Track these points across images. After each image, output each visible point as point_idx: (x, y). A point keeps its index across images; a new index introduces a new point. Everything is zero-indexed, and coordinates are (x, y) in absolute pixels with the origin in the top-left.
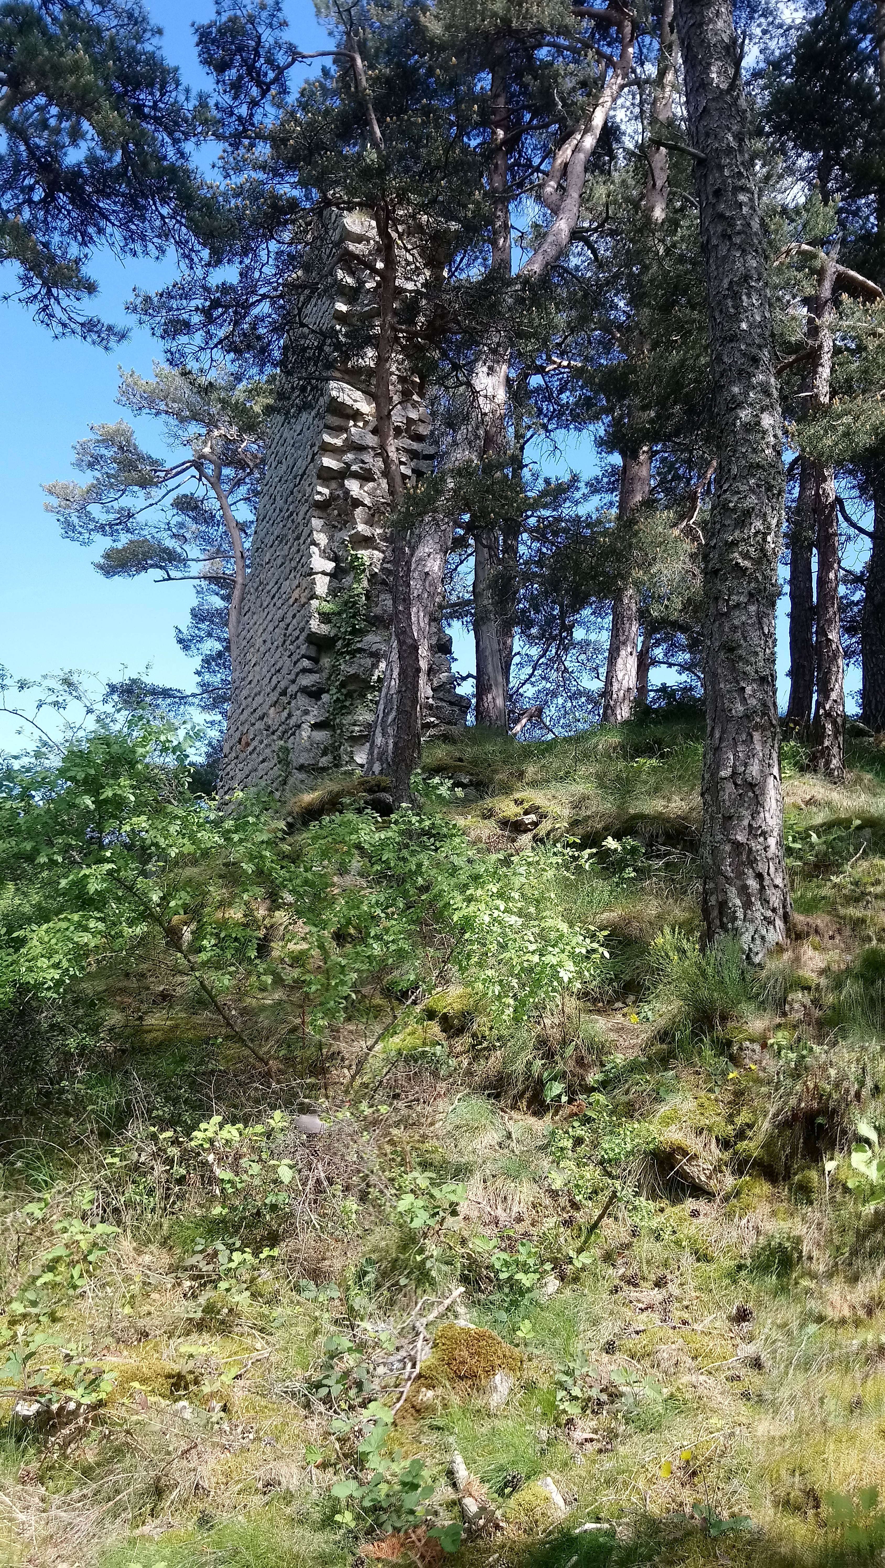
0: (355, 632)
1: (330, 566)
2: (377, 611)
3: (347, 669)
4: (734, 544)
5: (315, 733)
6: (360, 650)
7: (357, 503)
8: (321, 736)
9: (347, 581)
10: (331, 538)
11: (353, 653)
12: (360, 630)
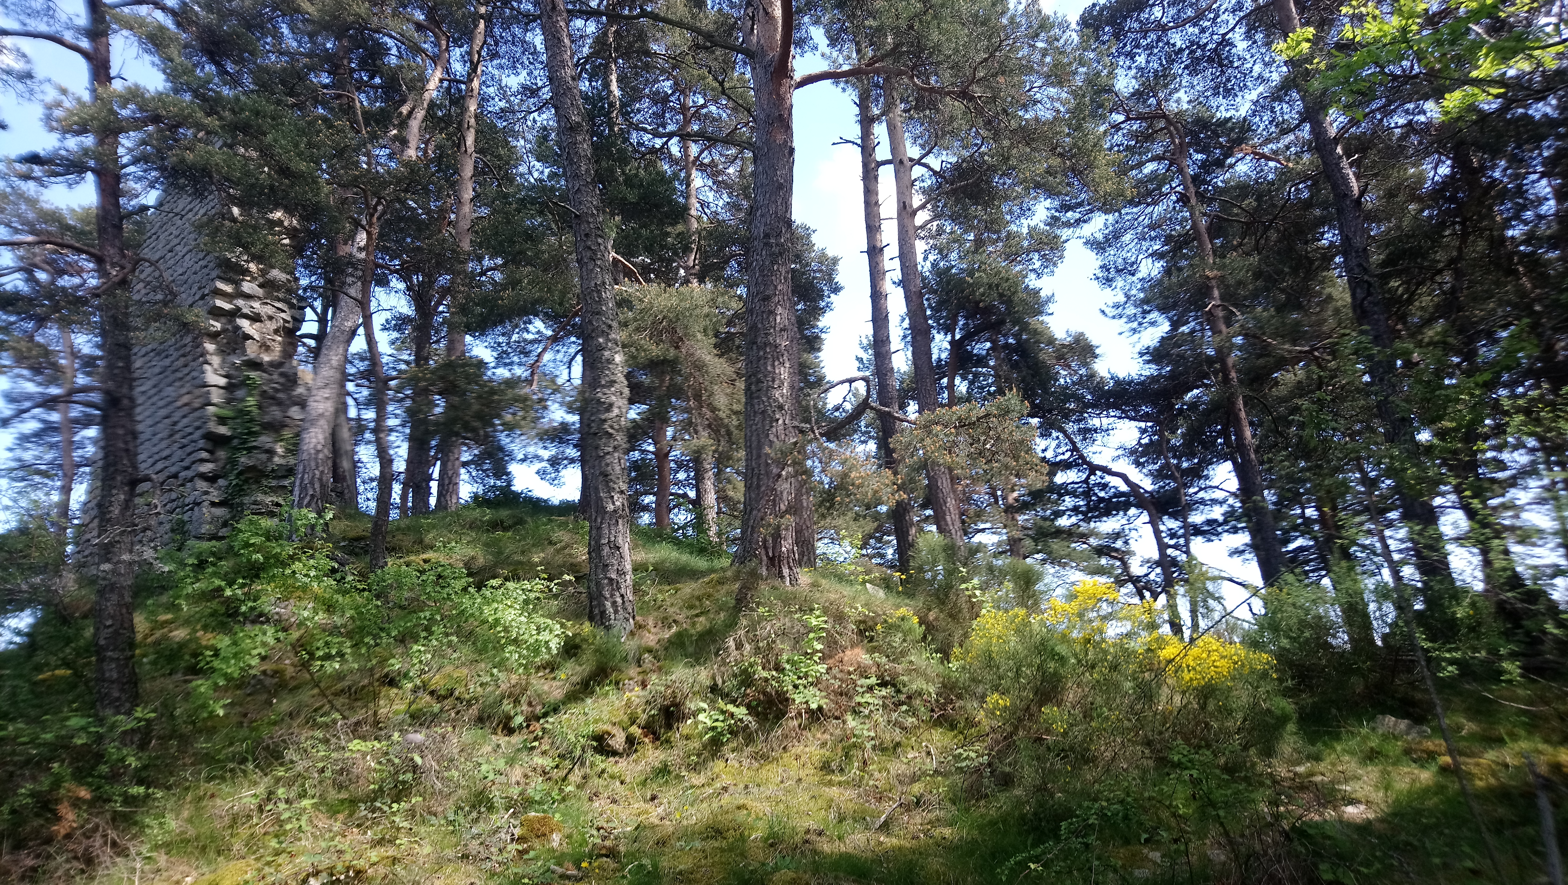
0: (251, 433)
1: (223, 381)
2: (267, 419)
3: (244, 460)
4: (605, 421)
5: (213, 510)
6: (255, 448)
7: (248, 337)
8: (219, 512)
9: (240, 393)
10: (224, 361)
11: (250, 450)
12: (255, 433)
